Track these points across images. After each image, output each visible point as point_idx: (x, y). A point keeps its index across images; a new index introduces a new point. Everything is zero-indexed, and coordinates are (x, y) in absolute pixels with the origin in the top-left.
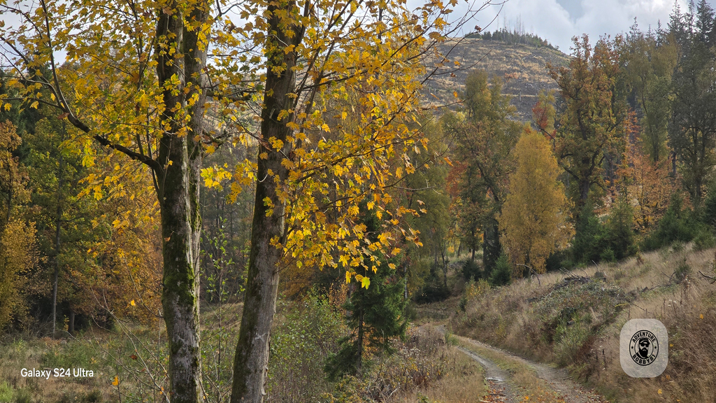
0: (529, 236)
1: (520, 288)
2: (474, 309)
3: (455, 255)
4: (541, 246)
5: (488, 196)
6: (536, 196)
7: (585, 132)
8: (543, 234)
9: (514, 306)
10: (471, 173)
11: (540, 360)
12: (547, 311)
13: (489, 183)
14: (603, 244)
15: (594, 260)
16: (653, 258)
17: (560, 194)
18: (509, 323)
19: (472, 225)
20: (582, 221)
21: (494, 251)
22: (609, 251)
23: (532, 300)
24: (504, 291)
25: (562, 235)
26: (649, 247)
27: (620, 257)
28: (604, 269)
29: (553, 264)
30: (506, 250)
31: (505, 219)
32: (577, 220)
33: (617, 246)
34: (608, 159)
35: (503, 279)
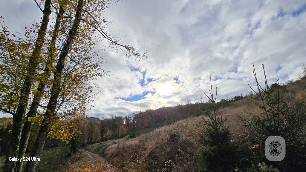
0: (95, 139)
1: (94, 145)
2: (88, 147)
3: (86, 141)
4: (97, 140)
6: (97, 134)
7: (103, 127)
9: (93, 147)
10: (89, 132)
11: (96, 154)
12: (98, 147)
13: (91, 133)
15: (103, 142)
17: (99, 134)
18: (93, 149)
19: (89, 137)
21: (91, 141)
22: (105, 140)
23: (96, 146)
25: (99, 138)
26: (109, 140)
27: (106, 141)
29: (98, 142)
31: (93, 137)
32: (101, 137)
33: (106, 140)
34: (105, 130)
35: (92, 144)
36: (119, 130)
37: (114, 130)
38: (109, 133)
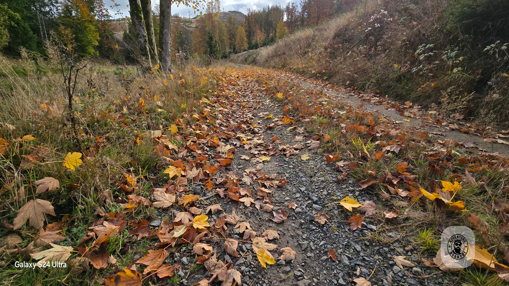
0: (240, 46)
1: (239, 54)
2: (232, 58)
3: (228, 50)
4: (242, 48)
5: (233, 39)
6: (242, 39)
7: (250, 27)
8: (243, 46)
9: (239, 57)
10: (230, 35)
13: (233, 36)
14: (254, 46)
15: (252, 49)
16: (262, 48)
17: (246, 39)
18: (238, 59)
19: (231, 44)
20: (249, 43)
21: (234, 49)
23: (242, 56)
24: (237, 55)
25: (246, 46)
26: (261, 47)
28: (254, 50)
29: (245, 50)
30: (236, 49)
31: (236, 43)
33: (256, 47)
34: (254, 32)
35: (236, 53)
36: (276, 31)
37: (267, 32)
38: (259, 37)
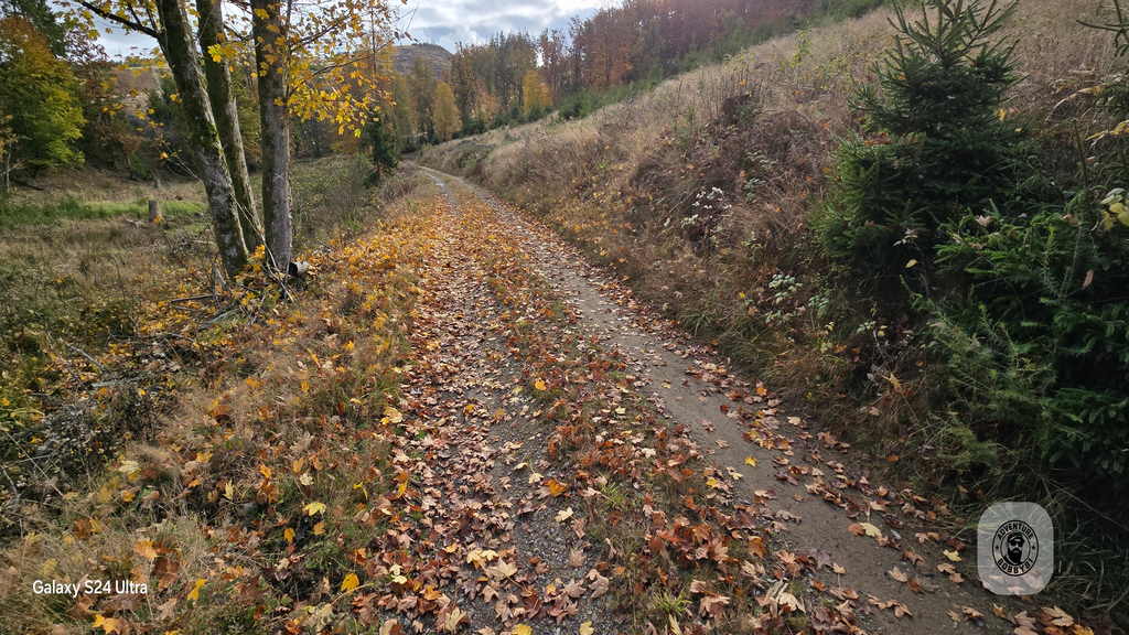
0: (445, 126)
1: (443, 146)
2: (426, 155)
3: (416, 134)
4: (449, 129)
5: (427, 110)
6: (446, 110)
7: (463, 83)
9: (442, 153)
10: (419, 100)
13: (427, 104)
14: (474, 127)
15: (471, 134)
17: (455, 109)
18: (442, 160)
19: (422, 121)
20: (465, 118)
21: (431, 132)
22: (477, 130)
23: (449, 151)
24: (438, 147)
25: (457, 125)
27: (481, 132)
28: (475, 136)
29: (455, 136)
30: (436, 131)
31: (435, 119)
32: (463, 119)
33: (479, 128)
34: (472, 94)
35: (436, 143)
36: (521, 92)
37: (503, 92)
38: (486, 106)
